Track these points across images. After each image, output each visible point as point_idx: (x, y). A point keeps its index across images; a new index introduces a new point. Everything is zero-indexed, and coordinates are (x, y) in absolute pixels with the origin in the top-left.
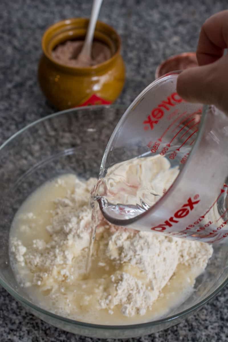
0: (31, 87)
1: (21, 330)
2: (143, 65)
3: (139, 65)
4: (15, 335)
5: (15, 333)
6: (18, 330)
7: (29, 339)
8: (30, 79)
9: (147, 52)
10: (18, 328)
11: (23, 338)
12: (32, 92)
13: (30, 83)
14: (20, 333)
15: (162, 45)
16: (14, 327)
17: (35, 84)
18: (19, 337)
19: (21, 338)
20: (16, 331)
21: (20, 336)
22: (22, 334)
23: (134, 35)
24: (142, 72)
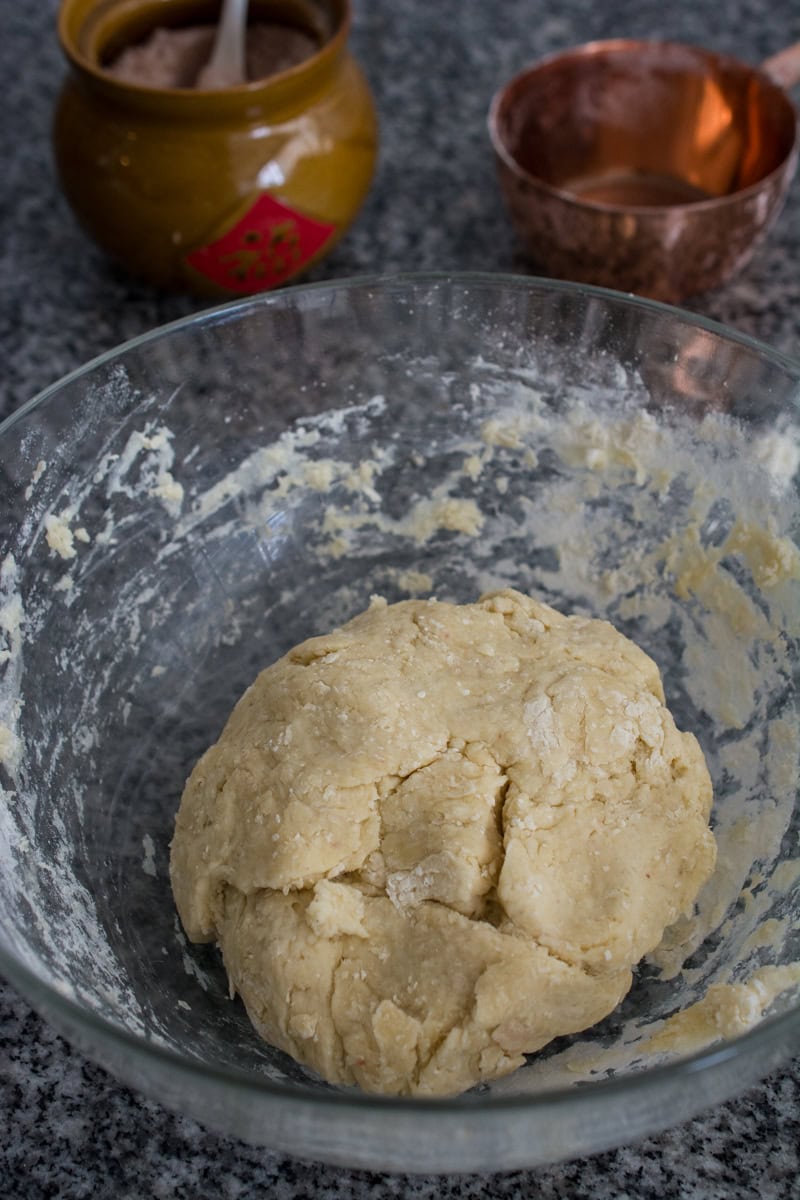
0: (35, 216)
1: (37, 1039)
2: (442, 118)
3: (428, 120)
4: (13, 1059)
5: (16, 1051)
6: (28, 1039)
7: (70, 1067)
8: (32, 192)
9: (452, 74)
10: (25, 1032)
11: (45, 1067)
12: (42, 234)
13: (32, 203)
14: (35, 1051)
15: (506, 50)
16: (12, 1031)
17: (52, 205)
18: (31, 1066)
19: (39, 1068)
20: (20, 1043)
21: (35, 1063)
22: (42, 1052)
23: (403, 27)
24: (442, 139)
